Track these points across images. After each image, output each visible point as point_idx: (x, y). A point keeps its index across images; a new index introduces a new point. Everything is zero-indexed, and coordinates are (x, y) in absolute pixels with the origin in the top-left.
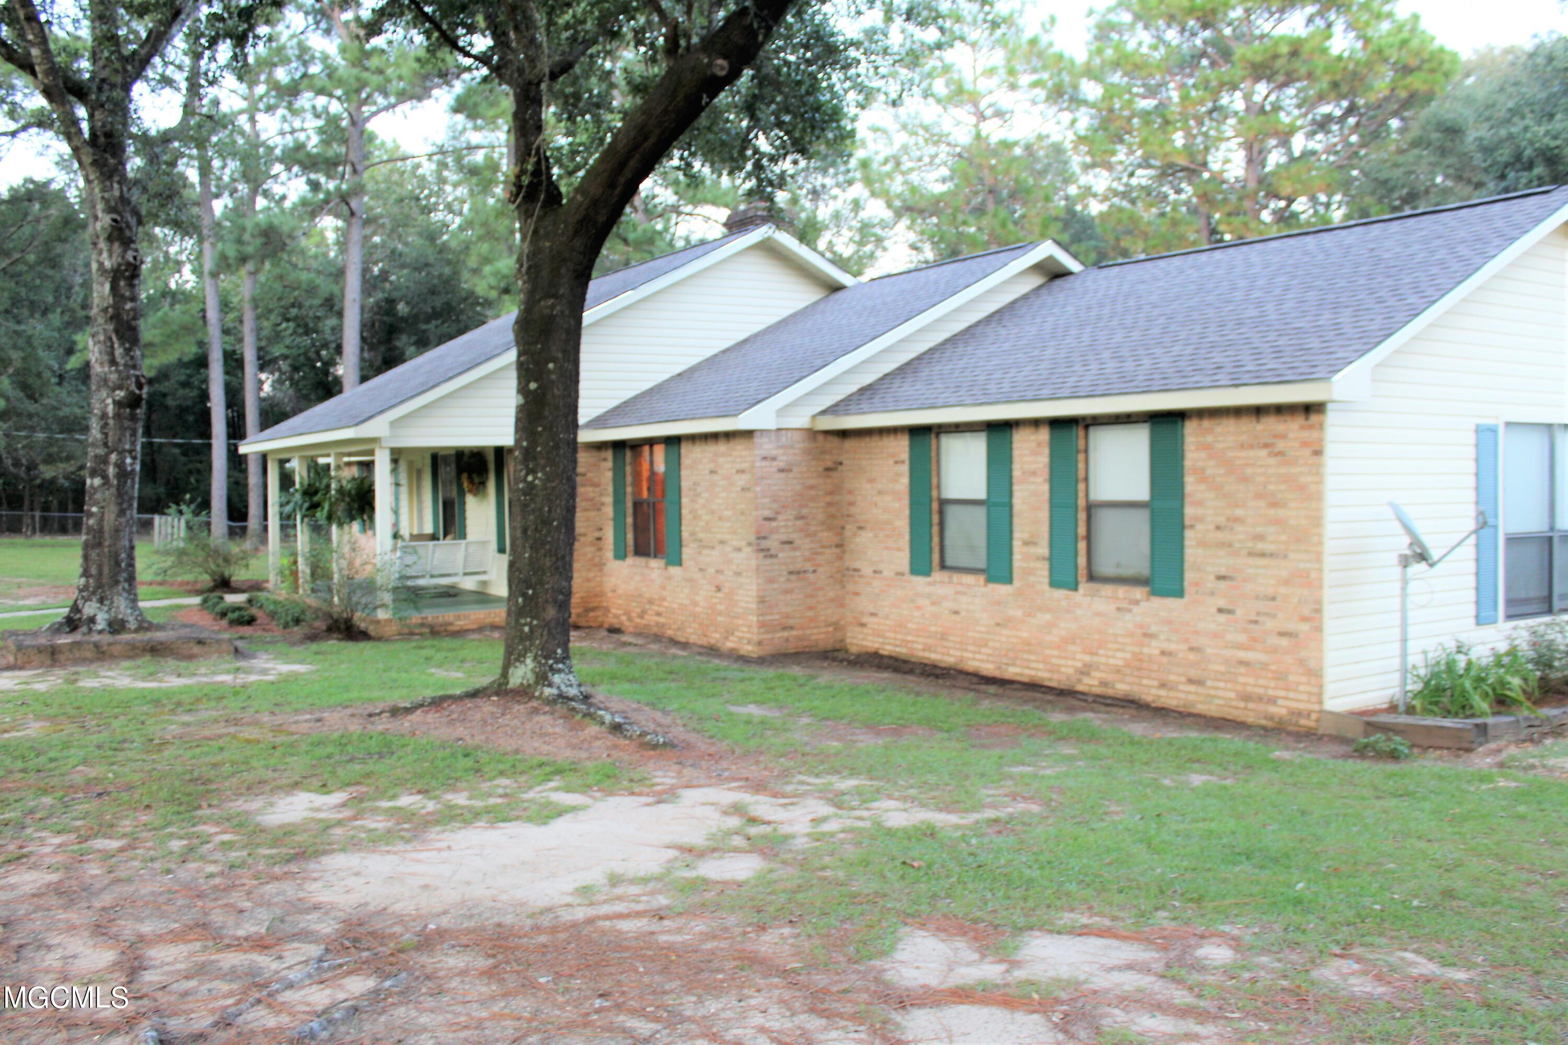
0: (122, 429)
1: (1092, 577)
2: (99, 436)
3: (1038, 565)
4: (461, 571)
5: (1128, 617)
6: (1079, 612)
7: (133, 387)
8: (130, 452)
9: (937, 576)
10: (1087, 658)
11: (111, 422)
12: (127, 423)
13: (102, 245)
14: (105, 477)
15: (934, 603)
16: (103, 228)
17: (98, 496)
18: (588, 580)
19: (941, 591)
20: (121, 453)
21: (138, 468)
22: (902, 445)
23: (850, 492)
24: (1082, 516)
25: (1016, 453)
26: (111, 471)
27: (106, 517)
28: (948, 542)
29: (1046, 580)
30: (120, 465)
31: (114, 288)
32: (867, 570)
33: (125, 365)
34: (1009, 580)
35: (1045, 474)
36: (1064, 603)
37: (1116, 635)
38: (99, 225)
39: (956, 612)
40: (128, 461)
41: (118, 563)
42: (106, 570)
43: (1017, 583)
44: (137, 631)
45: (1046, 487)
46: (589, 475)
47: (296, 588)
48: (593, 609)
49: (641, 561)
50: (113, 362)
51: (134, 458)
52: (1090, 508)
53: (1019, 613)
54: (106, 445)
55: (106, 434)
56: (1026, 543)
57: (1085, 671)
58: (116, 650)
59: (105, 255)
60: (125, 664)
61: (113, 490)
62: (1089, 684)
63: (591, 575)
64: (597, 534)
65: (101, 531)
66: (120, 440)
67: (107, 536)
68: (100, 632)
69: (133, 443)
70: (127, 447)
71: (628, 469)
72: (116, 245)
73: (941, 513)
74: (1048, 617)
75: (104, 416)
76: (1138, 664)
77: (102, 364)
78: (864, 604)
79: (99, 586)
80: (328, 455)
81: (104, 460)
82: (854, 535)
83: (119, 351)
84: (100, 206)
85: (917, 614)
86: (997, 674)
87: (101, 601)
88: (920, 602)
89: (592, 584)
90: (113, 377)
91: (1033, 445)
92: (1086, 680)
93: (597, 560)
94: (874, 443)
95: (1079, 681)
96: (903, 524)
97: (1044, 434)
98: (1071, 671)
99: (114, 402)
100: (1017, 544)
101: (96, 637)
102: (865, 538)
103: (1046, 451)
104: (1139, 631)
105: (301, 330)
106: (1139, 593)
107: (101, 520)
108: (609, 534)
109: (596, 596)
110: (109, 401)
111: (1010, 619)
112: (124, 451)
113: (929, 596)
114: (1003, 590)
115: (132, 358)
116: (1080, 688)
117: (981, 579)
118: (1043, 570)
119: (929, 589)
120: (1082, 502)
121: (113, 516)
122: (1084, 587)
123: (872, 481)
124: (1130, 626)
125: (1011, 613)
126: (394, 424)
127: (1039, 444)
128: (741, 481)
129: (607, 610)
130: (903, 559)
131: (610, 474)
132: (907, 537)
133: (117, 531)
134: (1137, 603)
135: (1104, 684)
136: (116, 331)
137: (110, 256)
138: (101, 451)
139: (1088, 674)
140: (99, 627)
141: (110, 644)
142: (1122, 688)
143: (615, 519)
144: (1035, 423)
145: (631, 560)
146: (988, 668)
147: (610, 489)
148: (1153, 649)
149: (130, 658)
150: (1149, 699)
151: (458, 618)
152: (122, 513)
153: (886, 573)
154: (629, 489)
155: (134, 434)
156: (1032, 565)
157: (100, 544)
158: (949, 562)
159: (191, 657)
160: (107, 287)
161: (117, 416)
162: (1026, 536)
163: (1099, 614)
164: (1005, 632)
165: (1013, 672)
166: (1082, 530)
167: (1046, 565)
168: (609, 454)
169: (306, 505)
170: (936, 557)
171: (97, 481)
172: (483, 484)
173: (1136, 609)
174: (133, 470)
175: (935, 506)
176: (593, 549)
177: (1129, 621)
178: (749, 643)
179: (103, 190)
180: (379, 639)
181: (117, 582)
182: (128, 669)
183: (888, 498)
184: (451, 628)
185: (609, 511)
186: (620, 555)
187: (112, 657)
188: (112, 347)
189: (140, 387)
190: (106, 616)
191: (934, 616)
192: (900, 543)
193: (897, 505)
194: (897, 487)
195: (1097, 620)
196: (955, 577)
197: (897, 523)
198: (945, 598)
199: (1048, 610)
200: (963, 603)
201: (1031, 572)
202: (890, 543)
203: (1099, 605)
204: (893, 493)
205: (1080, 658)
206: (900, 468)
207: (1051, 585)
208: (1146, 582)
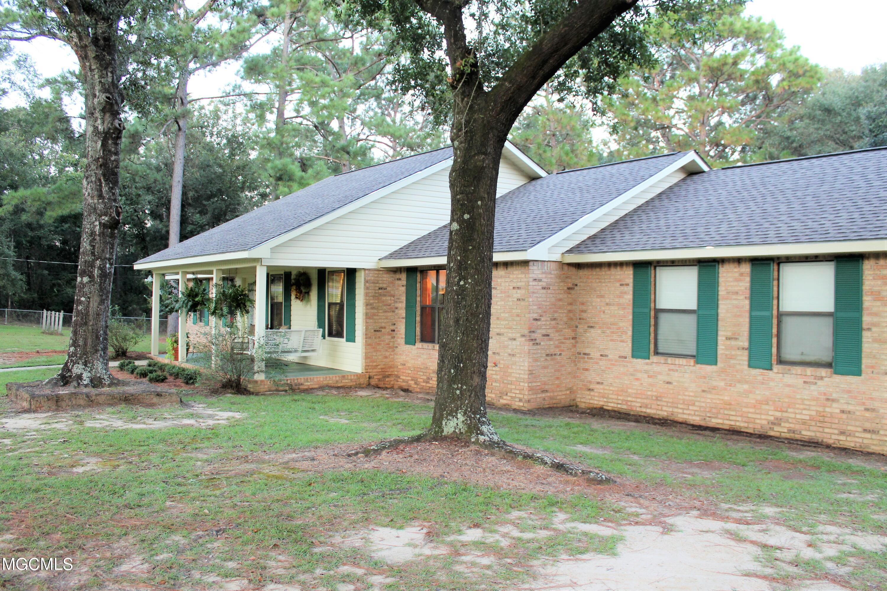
0: (105, 243)
1: (780, 362)
2: (88, 247)
3: (739, 352)
4: (300, 349)
5: (813, 387)
6: (772, 384)
7: (114, 215)
8: (109, 259)
9: (654, 359)
10: (778, 414)
11: (98, 238)
12: (108, 239)
13: (98, 114)
14: (91, 276)
15: (649, 377)
16: (99, 103)
17: (86, 289)
18: (386, 357)
19: (656, 368)
20: (103, 260)
21: (113, 270)
22: (628, 274)
23: (583, 304)
24: (775, 321)
25: (721, 280)
26: (96, 272)
27: (91, 305)
28: (660, 337)
29: (746, 363)
30: (102, 269)
31: (104, 145)
32: (595, 354)
33: (109, 199)
34: (716, 363)
35: (748, 293)
36: (760, 378)
37: (803, 400)
38: (96, 100)
39: (669, 383)
40: (108, 266)
41: (97, 337)
42: (89, 341)
43: (719, 364)
44: (110, 386)
45: (747, 303)
46: (388, 289)
47: (176, 358)
48: (388, 376)
49: (425, 345)
50: (101, 196)
51: (111, 264)
52: (780, 316)
53: (722, 384)
54: (93, 254)
55: (94, 246)
56: (729, 339)
57: (777, 422)
58: (101, 399)
59: (99, 121)
60: (110, 409)
61: (97, 286)
63: (387, 354)
64: (393, 328)
65: (87, 314)
66: (103, 251)
67: (91, 318)
68: (86, 386)
69: (111, 254)
70: (108, 256)
71: (418, 285)
72: (108, 115)
73: (656, 318)
74: (746, 387)
75: (93, 233)
76: (822, 419)
77: (92, 197)
78: (592, 376)
79: (85, 353)
80: (177, 274)
81: (92, 266)
82: (585, 331)
83: (105, 189)
84: (98, 88)
85: (637, 383)
86: (702, 423)
87: (85, 364)
88: (639, 375)
89: (388, 360)
90: (101, 207)
91: (737, 275)
92: (776, 428)
93: (391, 344)
94: (604, 272)
95: (771, 429)
96: (627, 325)
97: (746, 268)
98: (764, 422)
99: (100, 223)
100: (721, 338)
101: (85, 390)
102: (594, 333)
103: (748, 279)
104: (823, 397)
105: (129, 202)
106: (823, 372)
107: (88, 307)
108: (401, 328)
109: (390, 367)
110: (97, 223)
111: (714, 388)
112: (106, 258)
113: (646, 372)
114: (709, 369)
115: (114, 194)
116: (772, 433)
117: (692, 361)
118: (744, 356)
119: (646, 367)
120: (775, 312)
121: (96, 304)
122: (776, 368)
123: (602, 296)
124: (815, 394)
125: (715, 383)
126: (273, 250)
127: (742, 274)
128: (518, 294)
129: (398, 377)
130: (627, 348)
131: (404, 289)
132: (630, 333)
133: (98, 315)
134: (822, 378)
135: (790, 431)
136: (104, 175)
137: (103, 123)
138: (90, 258)
139: (779, 425)
140: (85, 383)
141: (97, 395)
142: (807, 434)
143: (406, 318)
144: (739, 260)
145: (419, 345)
146: (696, 420)
147: (404, 298)
148: (834, 409)
149: (111, 405)
150: (831, 442)
151: (307, 380)
152: (102, 302)
153: (610, 357)
154: (418, 299)
155: (112, 248)
156: (733, 353)
157: (86, 324)
158: (661, 350)
159: (152, 405)
160: (100, 143)
161: (102, 234)
162: (729, 334)
163: (789, 386)
164: (709, 396)
165: (714, 422)
166: (775, 331)
167: (746, 353)
168: (404, 276)
169: (190, 303)
170: (652, 346)
171: (86, 279)
172: (308, 293)
173: (819, 383)
174: (110, 272)
175: (652, 313)
176: (390, 337)
177: (814, 390)
178: (520, 400)
179: (101, 77)
180: (257, 394)
181: (97, 351)
182: (113, 413)
183: (612, 308)
184: (301, 387)
185: (402, 313)
186: (410, 341)
187: (98, 404)
188: (101, 185)
189: (118, 214)
190: (89, 375)
191: (651, 385)
192: (624, 337)
193: (621, 312)
194: (621, 301)
195: (787, 389)
196: (670, 360)
197: (621, 324)
198: (660, 373)
199: (747, 382)
200: (675, 377)
201: (732, 357)
202: (615, 337)
203: (789, 379)
204: (619, 304)
205: (772, 414)
206: (625, 288)
207: (750, 366)
208: (829, 365)
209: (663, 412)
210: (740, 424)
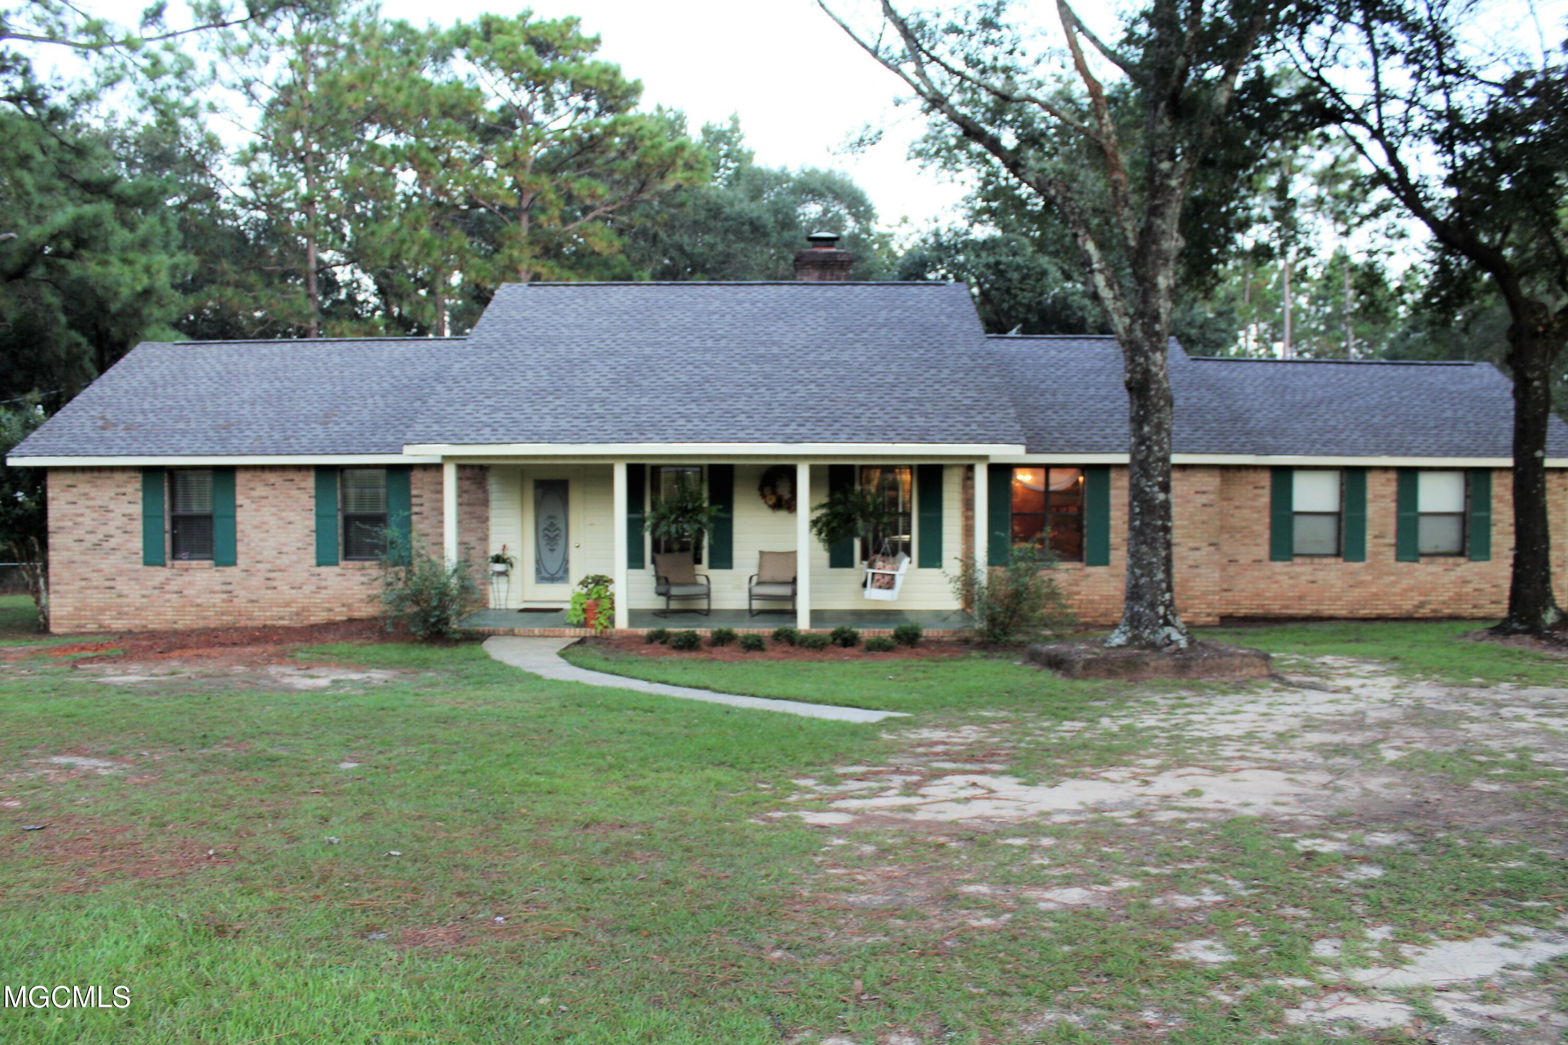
1: (1417, 555)
3: (1387, 549)
5: (1450, 573)
6: (1418, 574)
9: (1298, 560)
10: (1423, 599)
15: (1291, 579)
19: (1298, 569)
22: (1265, 478)
25: (1368, 485)
28: (1294, 539)
29: (1393, 558)
34: (1363, 561)
35: (1394, 497)
36: (1406, 570)
37: (1443, 584)
39: (1313, 582)
43: (1368, 561)
45: (1393, 506)
52: (1417, 516)
53: (1369, 578)
56: (1376, 537)
57: (1422, 605)
62: (1425, 611)
73: (1291, 521)
74: (1392, 578)
76: (1459, 598)
85: (1275, 586)
88: (1279, 578)
91: (1384, 482)
92: (1420, 611)
94: (1244, 473)
95: (1416, 612)
96: (1265, 528)
97: (1392, 476)
98: (1410, 607)
100: (1369, 537)
103: (1394, 486)
104: (1459, 581)
106: (1460, 560)
111: (1362, 582)
113: (1286, 574)
114: (1356, 566)
116: (1416, 615)
117: (1339, 560)
118: (1391, 553)
119: (1288, 570)
120: (1414, 514)
122: (1423, 559)
124: (1454, 578)
125: (1362, 578)
127: (1389, 482)
128: (1204, 499)
130: (1263, 550)
132: (1266, 535)
134: (1457, 565)
135: (1433, 611)
139: (1423, 607)
142: (1447, 611)
144: (1386, 469)
148: (1469, 589)
150: (1466, 614)
153: (1241, 562)
156: (1381, 549)
158: (1296, 552)
162: (1376, 534)
163: (1431, 574)
164: (1356, 590)
165: (1363, 612)
167: (1394, 549)
173: (1456, 569)
175: (1289, 517)
177: (1452, 575)
191: (1293, 586)
192: (1259, 541)
193: (1256, 516)
194: (1256, 504)
195: (1429, 578)
196: (1316, 560)
197: (1256, 528)
198: (1302, 574)
199: (1393, 574)
200: (1320, 575)
201: (1381, 553)
202: (1247, 541)
203: (1432, 568)
204: (1251, 508)
205: (1418, 599)
206: (1260, 491)
207: (1398, 559)
208: (1461, 553)
209: (1308, 610)
210: (1387, 611)
